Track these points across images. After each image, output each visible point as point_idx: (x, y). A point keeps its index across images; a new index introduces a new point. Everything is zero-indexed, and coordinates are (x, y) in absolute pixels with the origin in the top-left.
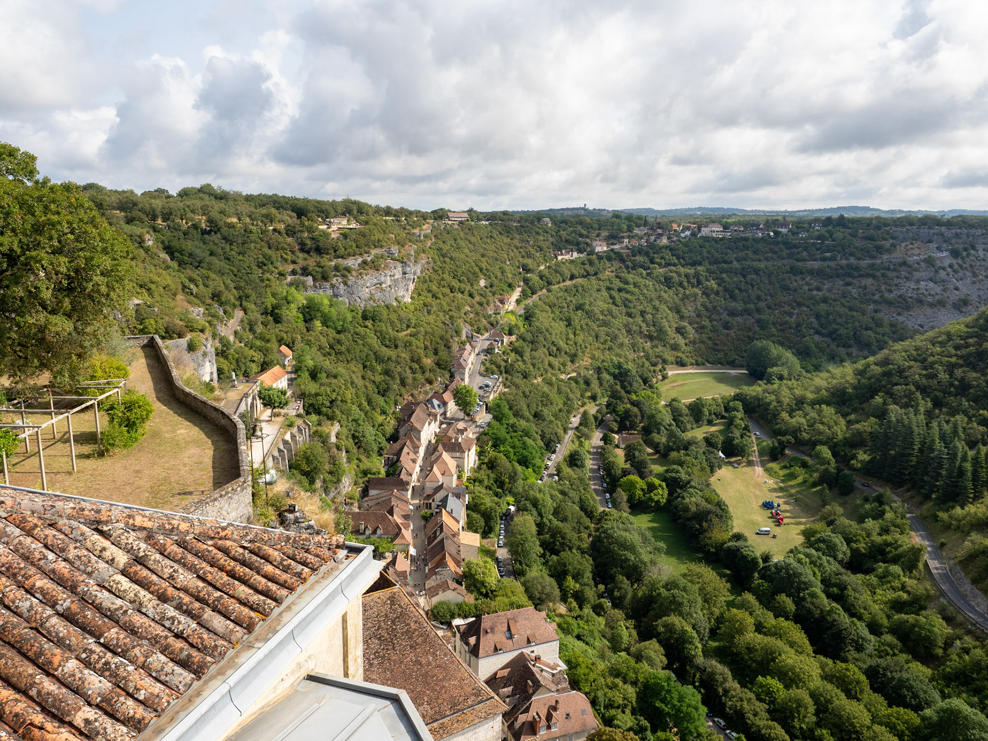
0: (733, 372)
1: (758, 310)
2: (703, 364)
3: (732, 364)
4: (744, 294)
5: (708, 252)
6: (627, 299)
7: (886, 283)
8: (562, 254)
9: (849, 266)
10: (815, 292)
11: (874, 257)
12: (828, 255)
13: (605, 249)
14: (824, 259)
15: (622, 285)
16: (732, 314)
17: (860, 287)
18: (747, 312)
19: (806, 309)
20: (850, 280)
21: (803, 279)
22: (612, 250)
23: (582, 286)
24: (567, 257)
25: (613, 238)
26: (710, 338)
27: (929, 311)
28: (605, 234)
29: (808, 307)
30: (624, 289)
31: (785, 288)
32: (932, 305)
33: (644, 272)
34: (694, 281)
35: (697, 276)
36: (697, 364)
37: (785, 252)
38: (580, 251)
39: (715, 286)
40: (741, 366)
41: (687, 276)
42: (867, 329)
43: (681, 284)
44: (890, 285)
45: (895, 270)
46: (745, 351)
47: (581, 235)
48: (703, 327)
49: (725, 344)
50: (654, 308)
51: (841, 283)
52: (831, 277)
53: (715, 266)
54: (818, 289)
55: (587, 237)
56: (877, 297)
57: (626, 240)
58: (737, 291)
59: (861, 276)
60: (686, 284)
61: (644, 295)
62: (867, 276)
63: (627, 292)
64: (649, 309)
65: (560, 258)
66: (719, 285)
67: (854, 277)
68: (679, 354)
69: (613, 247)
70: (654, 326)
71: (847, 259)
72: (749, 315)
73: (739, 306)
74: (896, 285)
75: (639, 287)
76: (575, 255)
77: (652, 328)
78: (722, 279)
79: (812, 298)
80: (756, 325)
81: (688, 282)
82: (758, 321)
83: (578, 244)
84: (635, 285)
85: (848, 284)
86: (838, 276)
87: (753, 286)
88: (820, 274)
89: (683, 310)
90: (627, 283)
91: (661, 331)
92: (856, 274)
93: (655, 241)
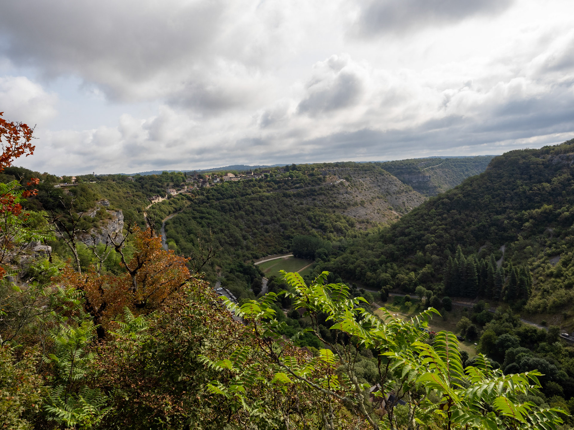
0: (285, 257)
1: (279, 219)
2: (267, 256)
3: (282, 253)
4: (268, 211)
5: (236, 189)
6: (209, 223)
7: (331, 197)
8: (153, 199)
9: (311, 190)
10: (301, 206)
11: (319, 185)
12: (298, 185)
13: (176, 193)
14: (297, 188)
15: (201, 215)
16: (266, 223)
17: (320, 200)
18: (274, 221)
19: (301, 215)
20: (314, 197)
21: (292, 199)
22: (181, 194)
23: (182, 218)
24: (156, 201)
25: (177, 186)
26: (262, 239)
27: (353, 208)
28: (171, 184)
29: (302, 214)
30: (204, 217)
31: (286, 206)
32: (353, 205)
33: (208, 205)
34: (237, 207)
35: (237, 203)
36: (264, 256)
37: (276, 186)
38: (163, 197)
39: (250, 209)
40: (287, 253)
41: (232, 204)
42: (336, 222)
43: (230, 210)
44: (333, 198)
45: (331, 190)
46: (284, 244)
47: (158, 186)
48: (255, 234)
49: (271, 242)
50: (226, 226)
51: (311, 199)
52: (305, 197)
53: (244, 197)
54: (302, 204)
55: (162, 187)
56: (330, 204)
57: (186, 187)
58: (263, 210)
59: (318, 194)
60: (233, 209)
61: (217, 219)
62: (321, 194)
63: (207, 219)
64: (224, 227)
65: (153, 201)
66: (252, 208)
67: (315, 196)
68: (252, 252)
69: (179, 192)
70: (231, 237)
71: (307, 186)
72: (275, 223)
73: (268, 218)
74: (336, 197)
75: (211, 214)
76: (161, 200)
77: (231, 239)
78: (251, 204)
79: (301, 209)
80: (281, 228)
81: (234, 208)
82: (281, 225)
83: (159, 192)
84: (208, 213)
85: (314, 199)
86: (308, 196)
87: (270, 206)
88: (298, 196)
89: (240, 225)
90: (202, 212)
91: (236, 239)
92: (316, 194)
93: (202, 186)
